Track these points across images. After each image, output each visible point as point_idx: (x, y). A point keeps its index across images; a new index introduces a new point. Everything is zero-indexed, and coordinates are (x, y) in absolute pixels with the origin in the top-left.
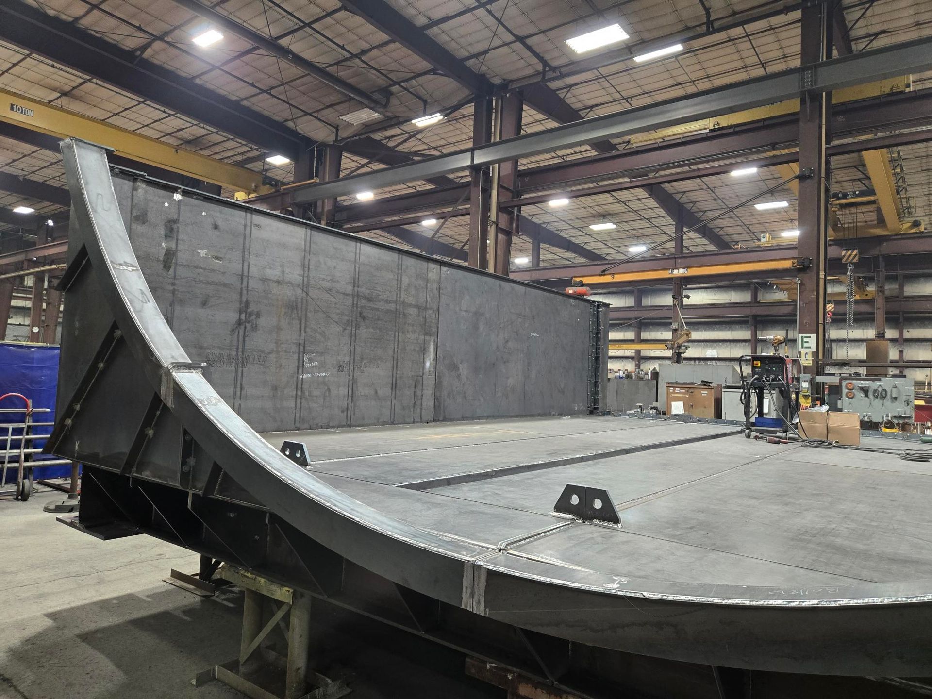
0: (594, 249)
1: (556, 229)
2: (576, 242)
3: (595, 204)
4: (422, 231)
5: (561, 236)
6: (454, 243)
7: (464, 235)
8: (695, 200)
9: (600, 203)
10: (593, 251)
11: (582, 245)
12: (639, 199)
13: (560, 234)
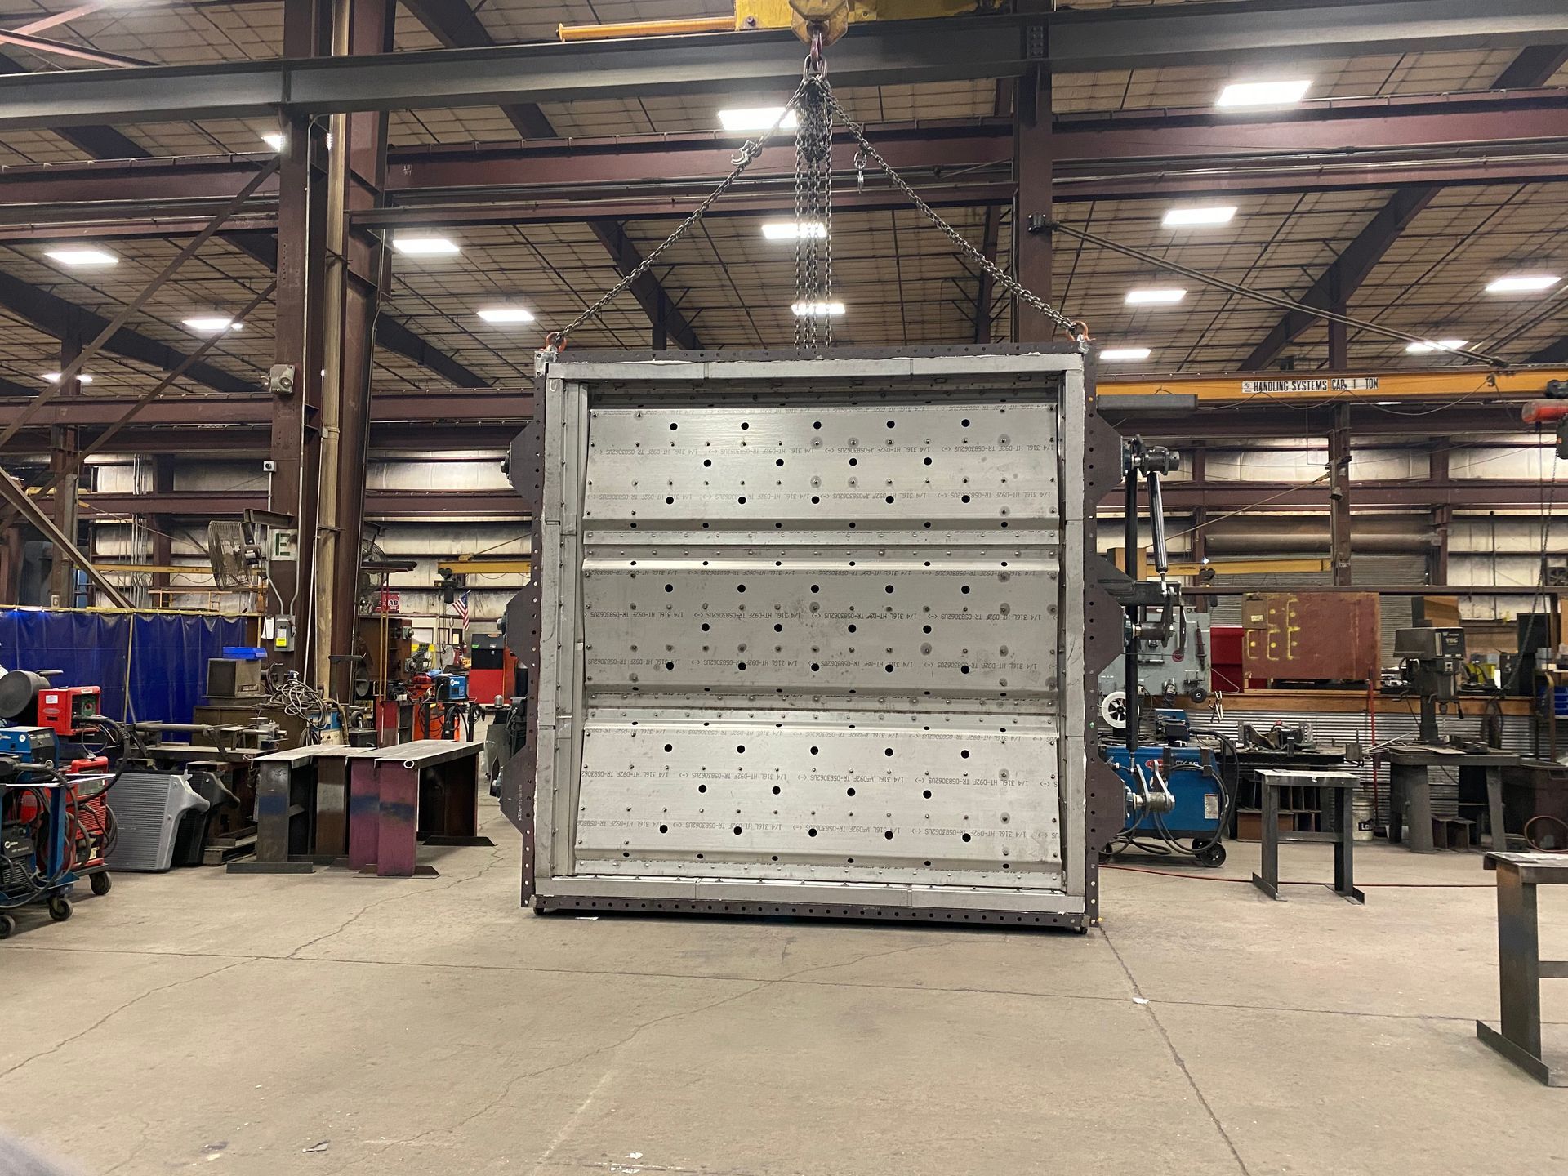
0: (472, 365)
1: (398, 313)
2: (439, 346)
3: (495, 266)
4: (54, 285)
5: (407, 331)
6: (139, 324)
7: (168, 305)
8: (689, 284)
9: (504, 266)
10: (470, 369)
11: (449, 354)
12: (585, 267)
13: (407, 326)
